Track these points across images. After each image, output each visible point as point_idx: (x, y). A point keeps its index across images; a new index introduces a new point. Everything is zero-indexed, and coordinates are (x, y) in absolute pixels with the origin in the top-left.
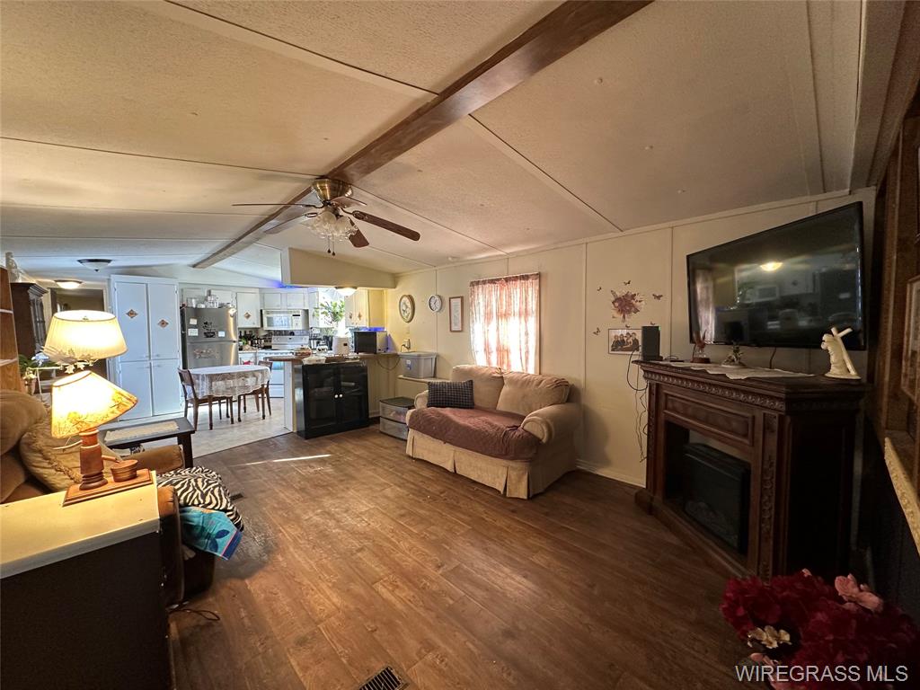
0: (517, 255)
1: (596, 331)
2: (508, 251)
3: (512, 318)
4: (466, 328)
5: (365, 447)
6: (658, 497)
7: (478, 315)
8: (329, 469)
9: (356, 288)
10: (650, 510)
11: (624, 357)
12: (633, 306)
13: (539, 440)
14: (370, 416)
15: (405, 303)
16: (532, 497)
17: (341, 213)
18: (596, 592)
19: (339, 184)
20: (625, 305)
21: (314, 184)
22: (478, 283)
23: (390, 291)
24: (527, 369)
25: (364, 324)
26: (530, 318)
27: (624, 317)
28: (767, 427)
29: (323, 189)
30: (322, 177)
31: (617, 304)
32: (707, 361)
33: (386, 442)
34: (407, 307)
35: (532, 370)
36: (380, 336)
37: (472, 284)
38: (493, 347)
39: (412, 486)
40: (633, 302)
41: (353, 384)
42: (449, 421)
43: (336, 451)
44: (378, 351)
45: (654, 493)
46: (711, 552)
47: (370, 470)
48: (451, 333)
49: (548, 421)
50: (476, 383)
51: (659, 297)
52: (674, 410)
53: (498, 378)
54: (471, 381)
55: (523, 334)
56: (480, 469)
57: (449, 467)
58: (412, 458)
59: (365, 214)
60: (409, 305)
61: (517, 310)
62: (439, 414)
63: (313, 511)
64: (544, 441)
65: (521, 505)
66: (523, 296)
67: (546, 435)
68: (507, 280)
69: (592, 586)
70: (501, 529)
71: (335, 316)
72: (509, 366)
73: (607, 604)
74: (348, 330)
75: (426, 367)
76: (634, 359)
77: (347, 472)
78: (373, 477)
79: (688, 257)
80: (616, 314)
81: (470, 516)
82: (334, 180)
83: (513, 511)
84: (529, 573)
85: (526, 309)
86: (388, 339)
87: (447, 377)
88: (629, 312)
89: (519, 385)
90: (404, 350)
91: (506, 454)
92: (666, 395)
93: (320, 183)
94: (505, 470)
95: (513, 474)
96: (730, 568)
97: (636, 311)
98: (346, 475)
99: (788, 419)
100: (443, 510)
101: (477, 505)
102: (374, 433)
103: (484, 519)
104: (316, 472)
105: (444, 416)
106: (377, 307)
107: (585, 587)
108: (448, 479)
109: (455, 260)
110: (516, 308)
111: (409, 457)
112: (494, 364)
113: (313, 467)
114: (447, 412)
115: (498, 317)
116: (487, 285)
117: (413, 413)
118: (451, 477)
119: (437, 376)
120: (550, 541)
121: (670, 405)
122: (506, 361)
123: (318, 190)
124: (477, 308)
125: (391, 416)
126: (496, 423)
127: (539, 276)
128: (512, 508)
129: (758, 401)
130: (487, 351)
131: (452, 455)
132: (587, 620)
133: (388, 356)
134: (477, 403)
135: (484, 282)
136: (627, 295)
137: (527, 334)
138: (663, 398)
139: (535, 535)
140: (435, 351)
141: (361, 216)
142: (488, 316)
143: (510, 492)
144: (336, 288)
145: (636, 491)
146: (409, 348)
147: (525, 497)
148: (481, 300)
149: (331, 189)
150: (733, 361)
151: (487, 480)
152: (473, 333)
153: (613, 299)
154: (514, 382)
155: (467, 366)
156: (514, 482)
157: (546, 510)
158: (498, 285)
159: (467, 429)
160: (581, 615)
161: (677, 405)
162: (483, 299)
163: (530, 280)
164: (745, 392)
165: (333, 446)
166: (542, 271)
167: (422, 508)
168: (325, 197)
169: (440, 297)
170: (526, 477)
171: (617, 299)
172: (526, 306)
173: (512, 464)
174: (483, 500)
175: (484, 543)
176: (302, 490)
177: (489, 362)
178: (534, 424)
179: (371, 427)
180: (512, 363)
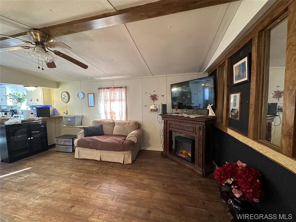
0: (117, 79)
1: (145, 106)
2: (114, 78)
3: (116, 101)
4: (96, 105)
5: (51, 160)
6: (168, 153)
7: (102, 101)
8: (34, 175)
9: (37, 87)
10: (166, 157)
11: (155, 113)
12: (156, 98)
13: (134, 142)
14: (49, 145)
15: (64, 95)
16: (133, 162)
17: (47, 50)
18: (166, 186)
19: (46, 35)
20: (154, 98)
21: (30, 32)
22: (101, 88)
23: (55, 89)
24: (122, 119)
25: (41, 103)
26: (123, 101)
27: (154, 101)
28: (200, 129)
29: (36, 35)
30: (35, 29)
31: (151, 98)
32: (178, 113)
33: (61, 155)
34: (65, 96)
35: (124, 119)
36: (51, 109)
37: (99, 89)
38: (108, 112)
39: (85, 171)
40: (156, 97)
41: (38, 132)
42: (97, 141)
43: (34, 165)
44: (51, 116)
45: (166, 152)
46: (185, 164)
47: (59, 169)
48: (89, 107)
49: (137, 136)
50: (104, 126)
51: (163, 96)
52: (172, 127)
53: (113, 123)
54: (102, 125)
55: (121, 107)
56: (113, 157)
57: (98, 159)
58: (79, 159)
59: (61, 53)
60: (67, 96)
61: (118, 99)
62: (92, 139)
63: (34, 198)
64: (136, 142)
65: (130, 166)
66: (120, 94)
67: (136, 140)
68: (114, 88)
69: (164, 185)
70: (128, 176)
71: (20, 100)
72: (115, 118)
73: (170, 188)
74: (28, 106)
75: (78, 121)
76: (159, 114)
77: (46, 173)
78: (61, 172)
79: (171, 85)
80: (151, 101)
81: (115, 175)
82: (43, 32)
83: (129, 169)
84: (145, 188)
85: (122, 99)
86: (54, 110)
87: (89, 124)
88: (155, 100)
89: (122, 125)
90: (65, 115)
91: (124, 149)
92: (169, 123)
93: (33, 32)
94: (123, 155)
95: (126, 156)
96: (191, 167)
97: (157, 100)
98: (46, 175)
99: (204, 127)
100: (103, 176)
101: (115, 170)
102: (53, 152)
103: (120, 175)
104: (26, 178)
105: (94, 140)
106: (48, 96)
107: (162, 186)
108: (98, 164)
109: (91, 79)
110: (117, 98)
111: (77, 159)
112: (109, 117)
113: (23, 176)
114: (95, 138)
115: (110, 101)
116: (106, 89)
117: (78, 141)
118: (100, 163)
119: (83, 124)
120: (145, 175)
121: (171, 126)
122: (114, 117)
123: (32, 35)
124: (101, 98)
125: (62, 143)
126: (117, 139)
127: (126, 87)
128: (128, 168)
129: (198, 123)
130: (106, 113)
131: (99, 154)
132: (168, 195)
133: (55, 118)
134: (105, 133)
135: (104, 88)
136: (154, 95)
137: (122, 107)
138: (168, 124)
139: (140, 174)
140: (81, 115)
141: (58, 53)
142: (106, 101)
143: (126, 162)
144: (24, 86)
145: (161, 152)
146: (67, 114)
147: (131, 163)
148: (103, 95)
149: (41, 36)
150: (186, 113)
151: (116, 160)
152: (100, 107)
153: (150, 96)
154: (119, 124)
155: (99, 120)
156: (127, 158)
157: (139, 165)
158: (110, 90)
159: (106, 143)
160: (166, 195)
161: (173, 126)
162: (104, 94)
163: (123, 89)
164: (194, 121)
165: (31, 163)
166: (127, 86)
167: (94, 178)
168: (37, 40)
169: (83, 93)
170: (131, 156)
171: (152, 96)
172: (122, 97)
173: (125, 152)
174: (116, 168)
175: (125, 183)
176: (20, 190)
177: (107, 117)
178: (132, 137)
179: (50, 150)
180: (116, 117)
